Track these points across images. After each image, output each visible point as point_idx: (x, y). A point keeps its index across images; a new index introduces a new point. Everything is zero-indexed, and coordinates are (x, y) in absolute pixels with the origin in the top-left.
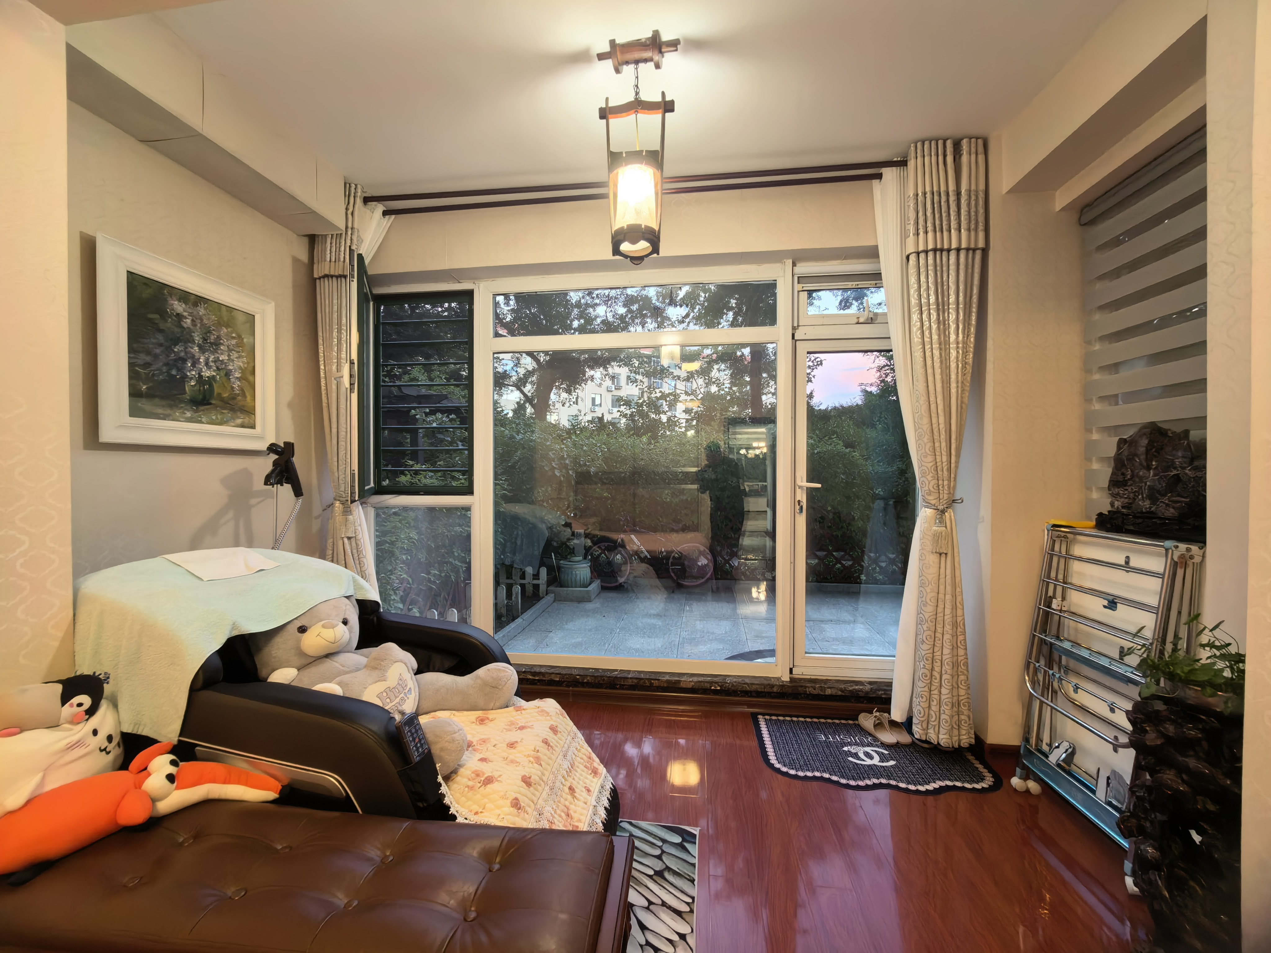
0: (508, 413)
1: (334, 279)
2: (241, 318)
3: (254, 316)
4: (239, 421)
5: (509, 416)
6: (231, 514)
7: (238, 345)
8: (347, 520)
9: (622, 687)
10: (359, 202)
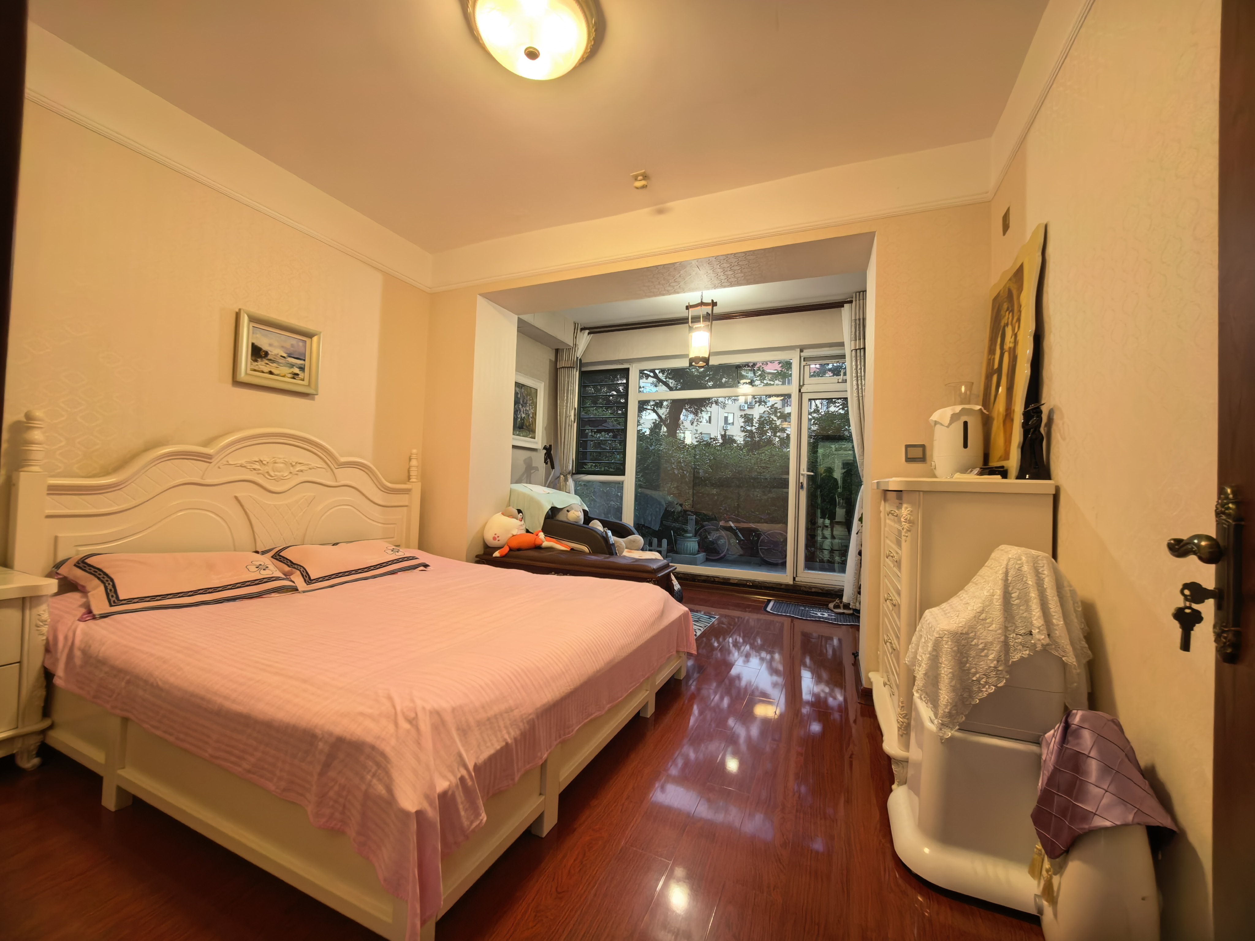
0: (645, 432)
1: (567, 369)
2: (533, 391)
3: (537, 390)
4: (531, 436)
5: (646, 434)
6: (525, 476)
7: (532, 403)
8: (566, 484)
9: (699, 581)
10: (579, 331)
